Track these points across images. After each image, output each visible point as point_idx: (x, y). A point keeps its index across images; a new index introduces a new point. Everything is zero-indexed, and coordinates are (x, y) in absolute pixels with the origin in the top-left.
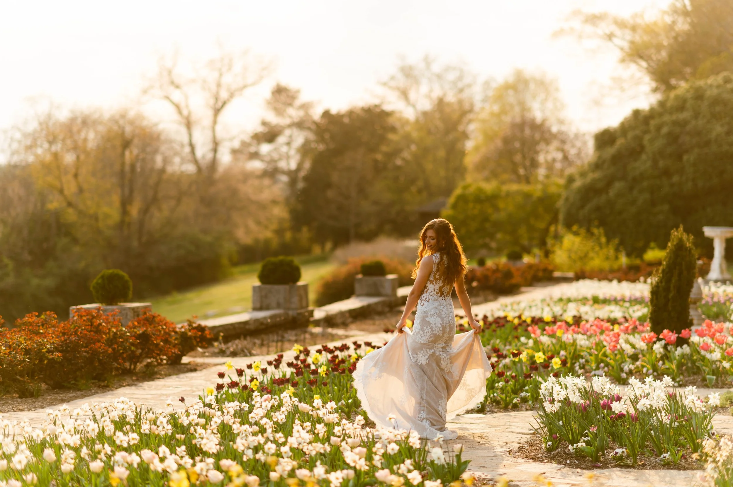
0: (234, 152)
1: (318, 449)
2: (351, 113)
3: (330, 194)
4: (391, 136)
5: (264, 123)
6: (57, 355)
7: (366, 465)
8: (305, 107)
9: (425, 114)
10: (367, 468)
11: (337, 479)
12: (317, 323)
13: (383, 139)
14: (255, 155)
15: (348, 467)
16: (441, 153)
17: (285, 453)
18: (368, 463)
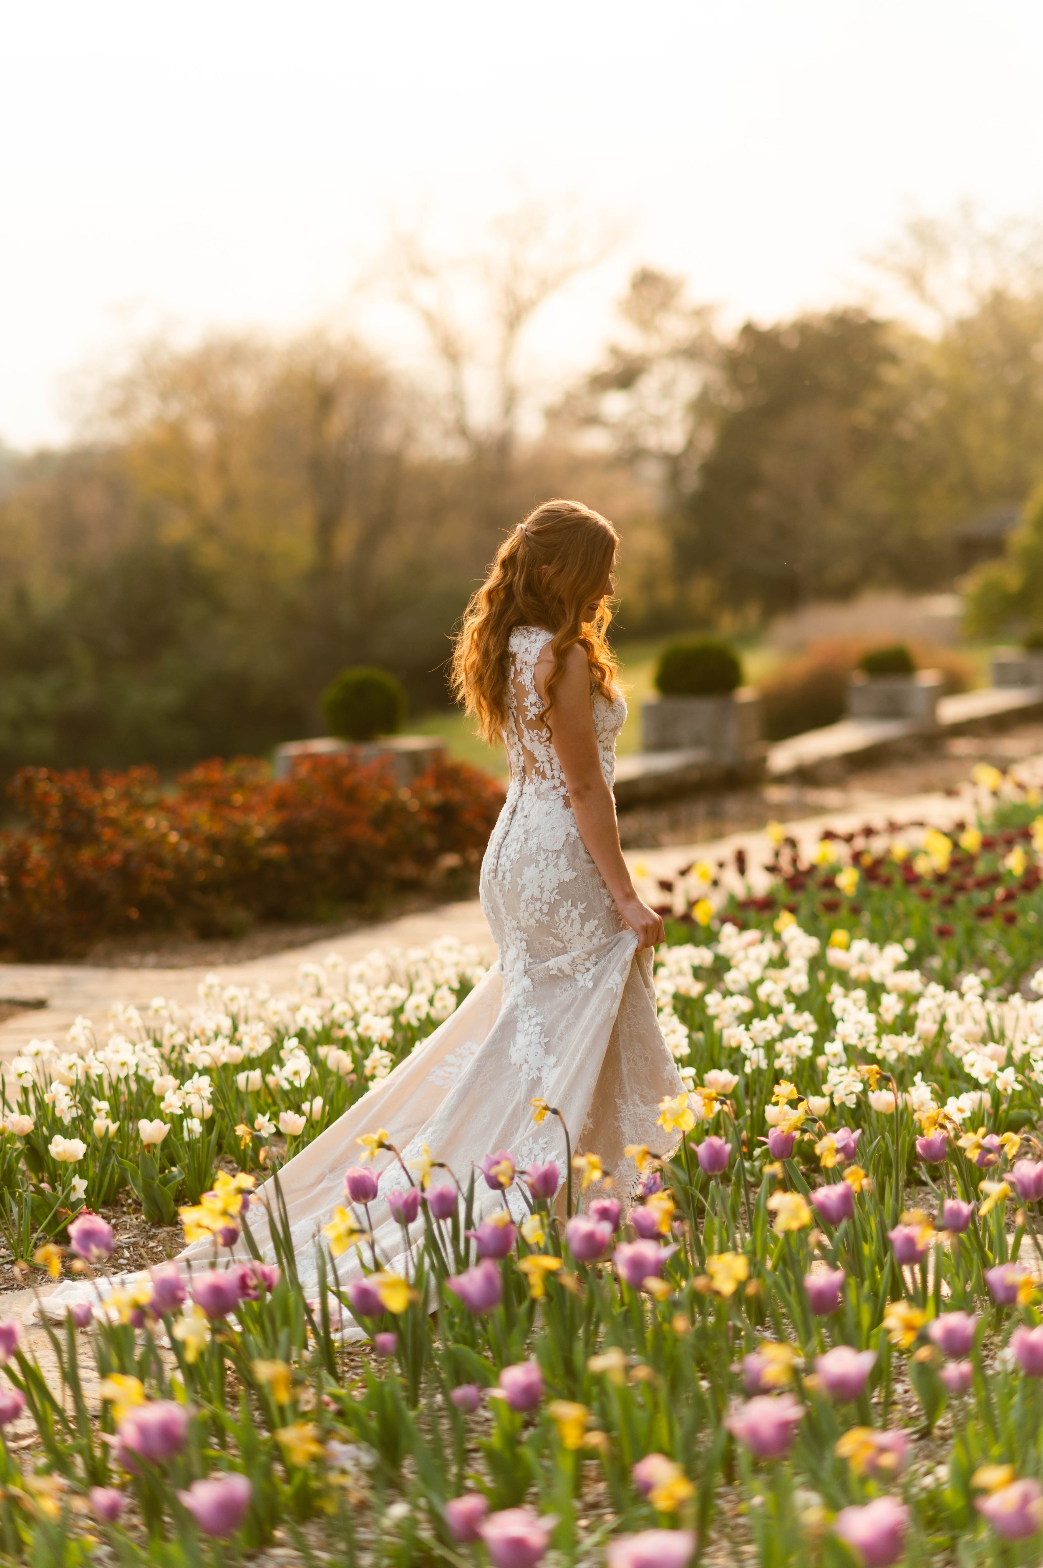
0: (553, 415)
1: (902, 1049)
2: (803, 328)
3: (761, 501)
4: (890, 374)
5: (615, 352)
6: (275, 851)
7: (1016, 1080)
8: (700, 313)
9: (964, 326)
10: (1019, 1087)
11: (961, 1110)
12: (782, 779)
13: (871, 381)
14: (592, 420)
15: (977, 1086)
16: (999, 409)
17: (835, 1055)
18: (1020, 1078)
